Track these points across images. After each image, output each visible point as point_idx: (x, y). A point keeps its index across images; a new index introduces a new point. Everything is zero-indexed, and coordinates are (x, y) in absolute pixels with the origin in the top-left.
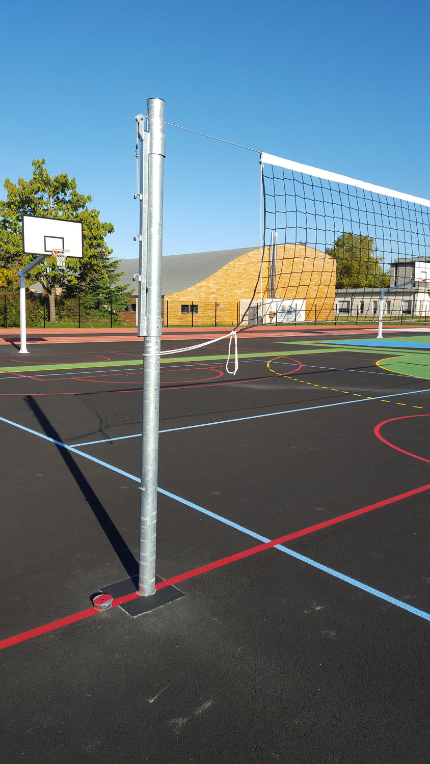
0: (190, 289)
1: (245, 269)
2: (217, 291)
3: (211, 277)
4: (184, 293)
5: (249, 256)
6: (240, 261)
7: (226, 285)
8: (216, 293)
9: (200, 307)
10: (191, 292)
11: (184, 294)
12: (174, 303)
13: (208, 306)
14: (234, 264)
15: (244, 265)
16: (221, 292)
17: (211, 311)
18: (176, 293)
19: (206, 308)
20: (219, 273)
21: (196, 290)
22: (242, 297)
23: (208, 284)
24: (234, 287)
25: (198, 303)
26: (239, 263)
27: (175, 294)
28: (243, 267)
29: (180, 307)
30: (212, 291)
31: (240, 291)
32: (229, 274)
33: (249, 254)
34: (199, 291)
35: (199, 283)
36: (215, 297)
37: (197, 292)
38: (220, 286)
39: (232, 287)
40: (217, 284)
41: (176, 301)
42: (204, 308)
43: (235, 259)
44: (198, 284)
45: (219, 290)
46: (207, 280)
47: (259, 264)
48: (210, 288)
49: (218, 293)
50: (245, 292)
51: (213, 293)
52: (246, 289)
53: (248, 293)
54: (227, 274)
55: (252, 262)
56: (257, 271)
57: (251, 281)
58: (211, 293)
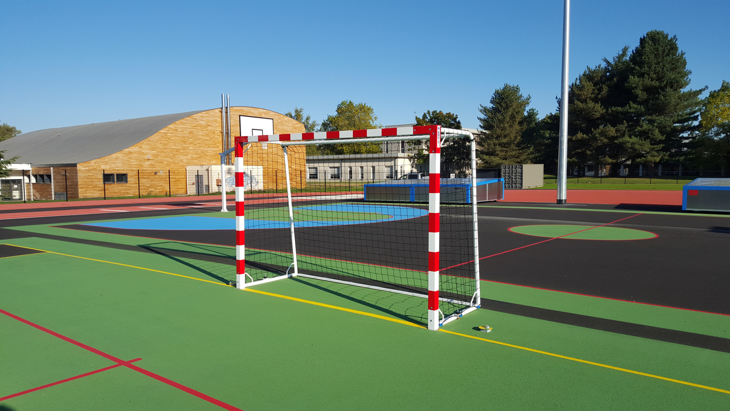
0: (114, 155)
1: (190, 133)
2: (154, 157)
3: (145, 142)
4: (106, 160)
5: (196, 119)
6: (184, 124)
7: (166, 151)
8: (153, 160)
9: (131, 176)
10: (117, 158)
11: (106, 162)
12: (92, 171)
13: (142, 174)
14: (175, 127)
15: (189, 128)
16: (159, 158)
17: (146, 180)
18: (95, 161)
19: (139, 177)
20: (155, 137)
21: (123, 156)
22: (189, 164)
23: (140, 149)
24: (177, 153)
25: (128, 171)
26: (182, 126)
27: (93, 162)
28: (189, 130)
29: (101, 177)
30: (146, 157)
31: (186, 157)
32: (169, 139)
33: (195, 116)
34: (129, 158)
35: (127, 148)
36: (151, 165)
37: (126, 158)
38: (157, 152)
39: (174, 153)
40: (153, 149)
41: (95, 169)
42: (137, 177)
43: (177, 122)
44: (126, 150)
45: (156, 156)
46: (139, 144)
47: (209, 128)
48: (144, 154)
49: (155, 159)
50: (192, 158)
51: (148, 159)
52: (193, 155)
53: (197, 159)
54: (166, 138)
55: (200, 126)
56: (207, 135)
57: (200, 147)
58: (145, 160)
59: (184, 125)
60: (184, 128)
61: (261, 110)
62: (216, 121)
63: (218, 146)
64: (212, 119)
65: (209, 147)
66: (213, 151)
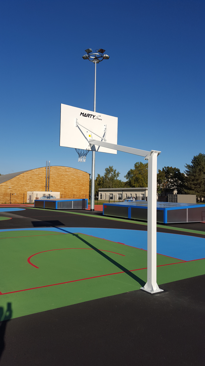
1: (30, 177)
3: (9, 181)
5: (34, 172)
7: (18, 185)
13: (6, 195)
14: (23, 175)
16: (15, 188)
17: (8, 197)
19: (5, 196)
20: (14, 179)
22: (28, 191)
23: (6, 184)
24: (24, 186)
28: (30, 176)
30: (9, 187)
31: (28, 188)
34: (1, 188)
35: (1, 184)
36: (11, 191)
38: (14, 185)
39: (22, 186)
40: (12, 184)
42: (4, 196)
43: (25, 173)
46: (6, 182)
47: (40, 175)
48: (8, 186)
49: (13, 188)
50: (31, 188)
51: (10, 188)
52: (31, 187)
53: (32, 188)
54: (19, 180)
55: (35, 174)
56: (39, 178)
57: (35, 183)
58: (8, 188)
59: (27, 174)
60: (27, 175)
61: (66, 167)
62: (43, 172)
63: (43, 183)
64: (41, 171)
65: (39, 183)
66: (41, 185)
